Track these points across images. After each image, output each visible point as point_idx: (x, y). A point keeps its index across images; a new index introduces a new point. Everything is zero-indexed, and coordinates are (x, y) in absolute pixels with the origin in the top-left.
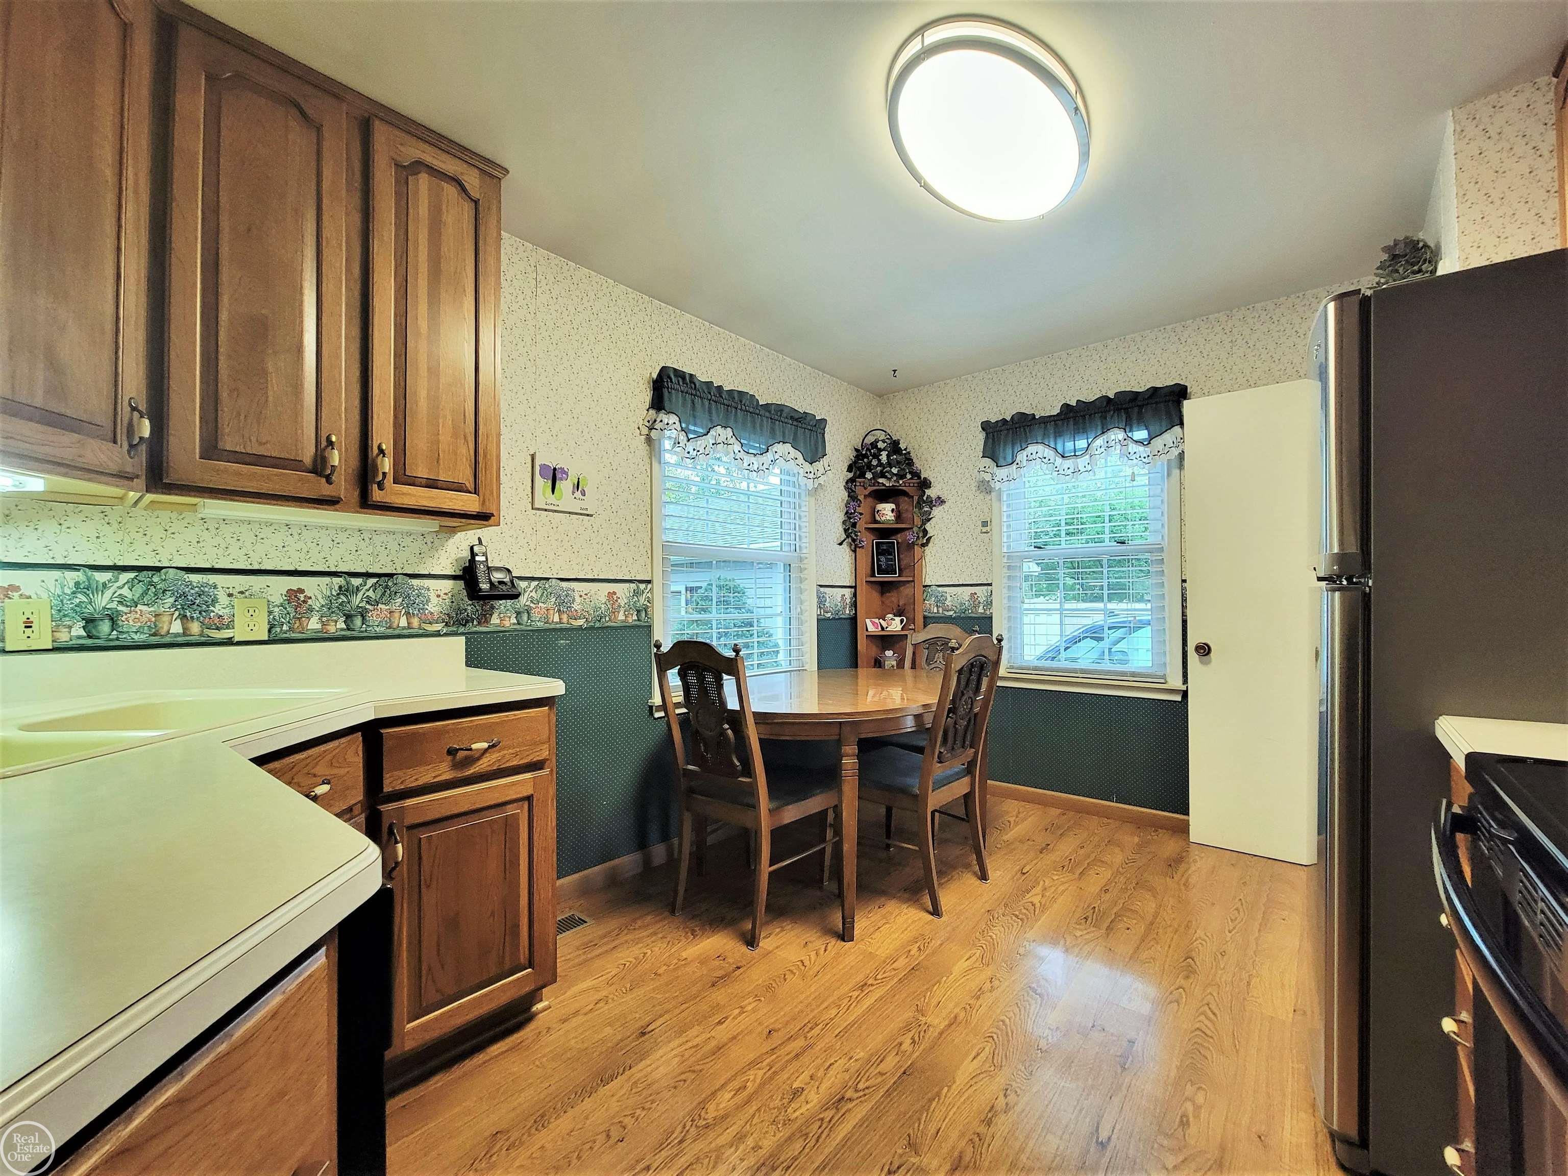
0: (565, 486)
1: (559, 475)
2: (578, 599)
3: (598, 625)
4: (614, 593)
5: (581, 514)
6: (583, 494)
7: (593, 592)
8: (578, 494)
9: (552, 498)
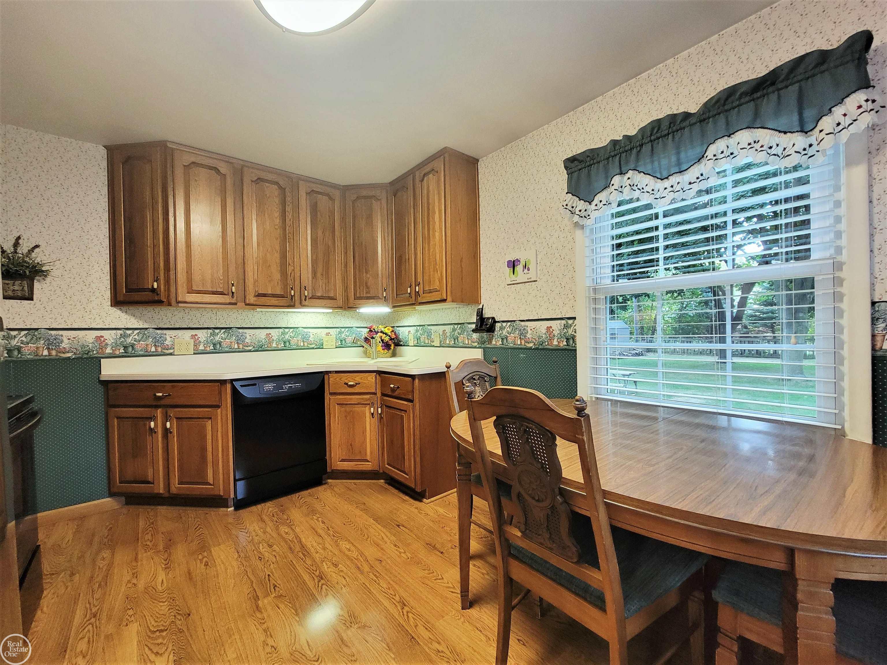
0: (519, 268)
1: (516, 264)
2: (530, 332)
3: (541, 347)
4: (551, 327)
5: (528, 282)
6: (529, 270)
7: (537, 327)
8: (526, 271)
9: (513, 277)
